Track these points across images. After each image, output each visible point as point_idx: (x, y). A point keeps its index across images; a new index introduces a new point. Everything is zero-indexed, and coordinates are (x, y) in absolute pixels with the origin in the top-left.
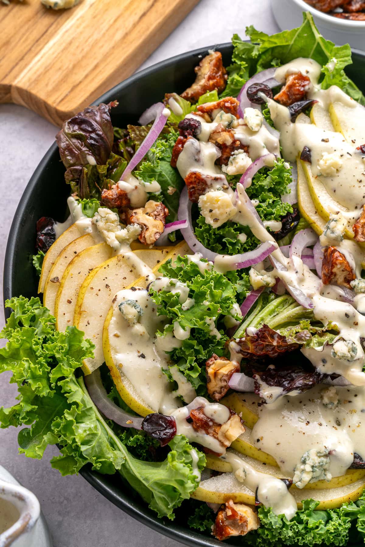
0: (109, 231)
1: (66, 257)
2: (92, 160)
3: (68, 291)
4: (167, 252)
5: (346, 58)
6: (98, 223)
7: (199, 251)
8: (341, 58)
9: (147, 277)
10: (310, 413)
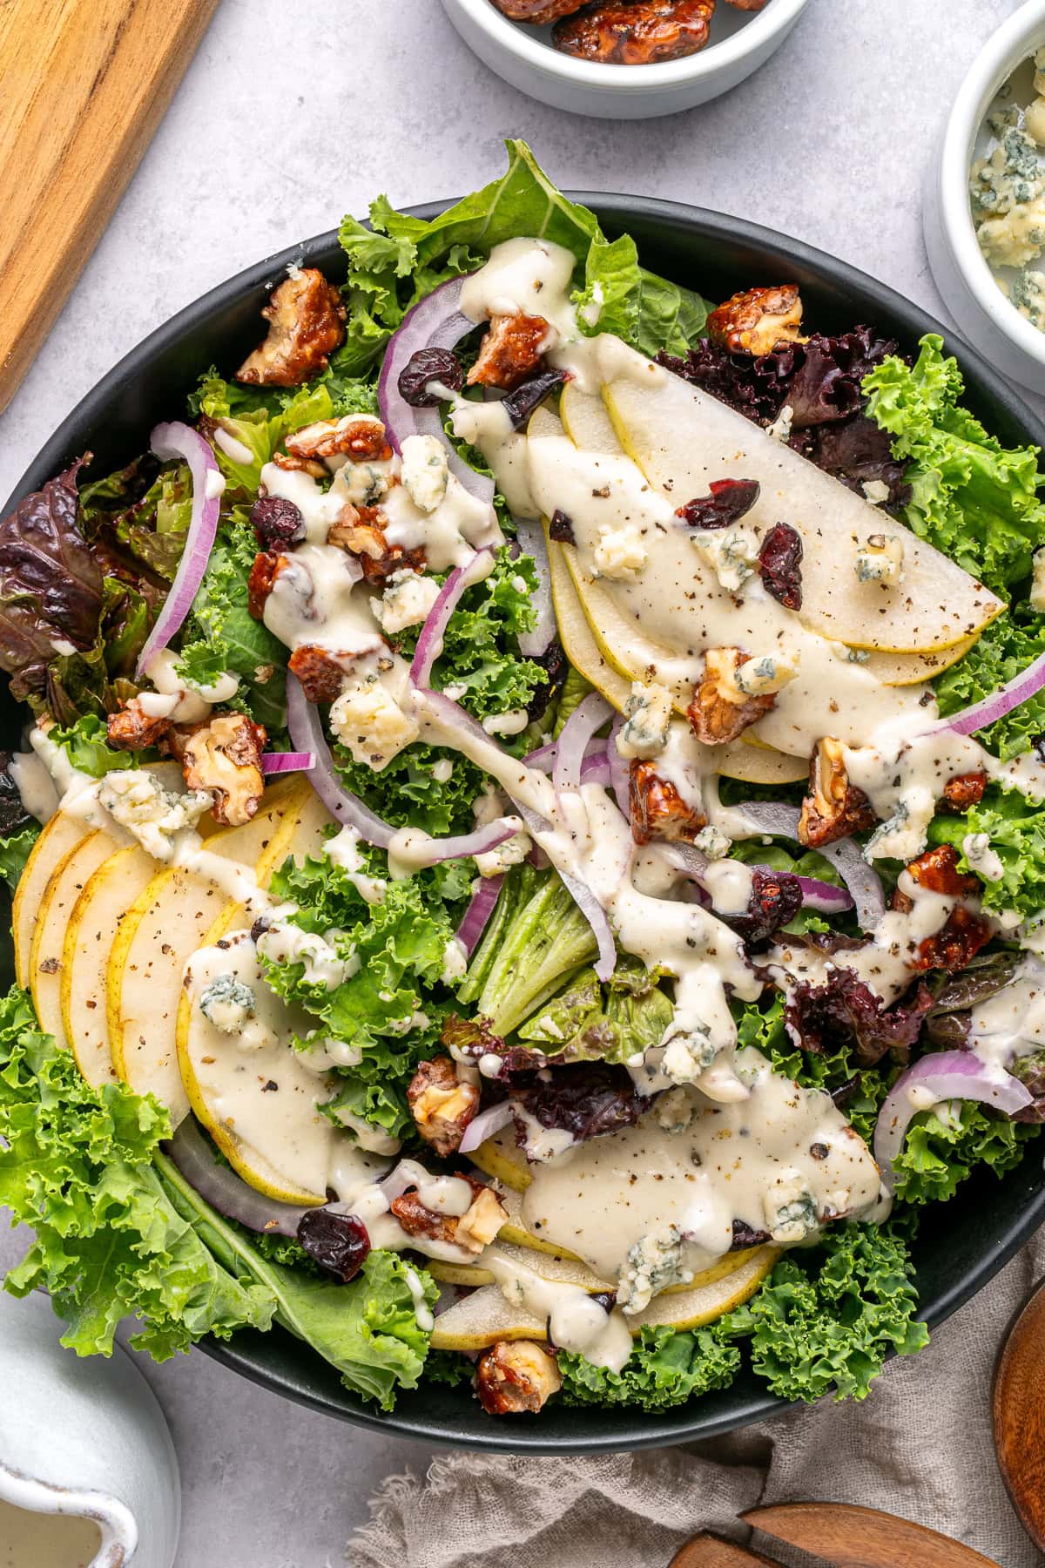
0: (141, 822)
1: (61, 905)
2: (65, 648)
3: (84, 982)
4: (281, 815)
5: (627, 271)
6: (115, 811)
7: (352, 821)
8: (614, 271)
9: (248, 902)
10: (635, 1155)
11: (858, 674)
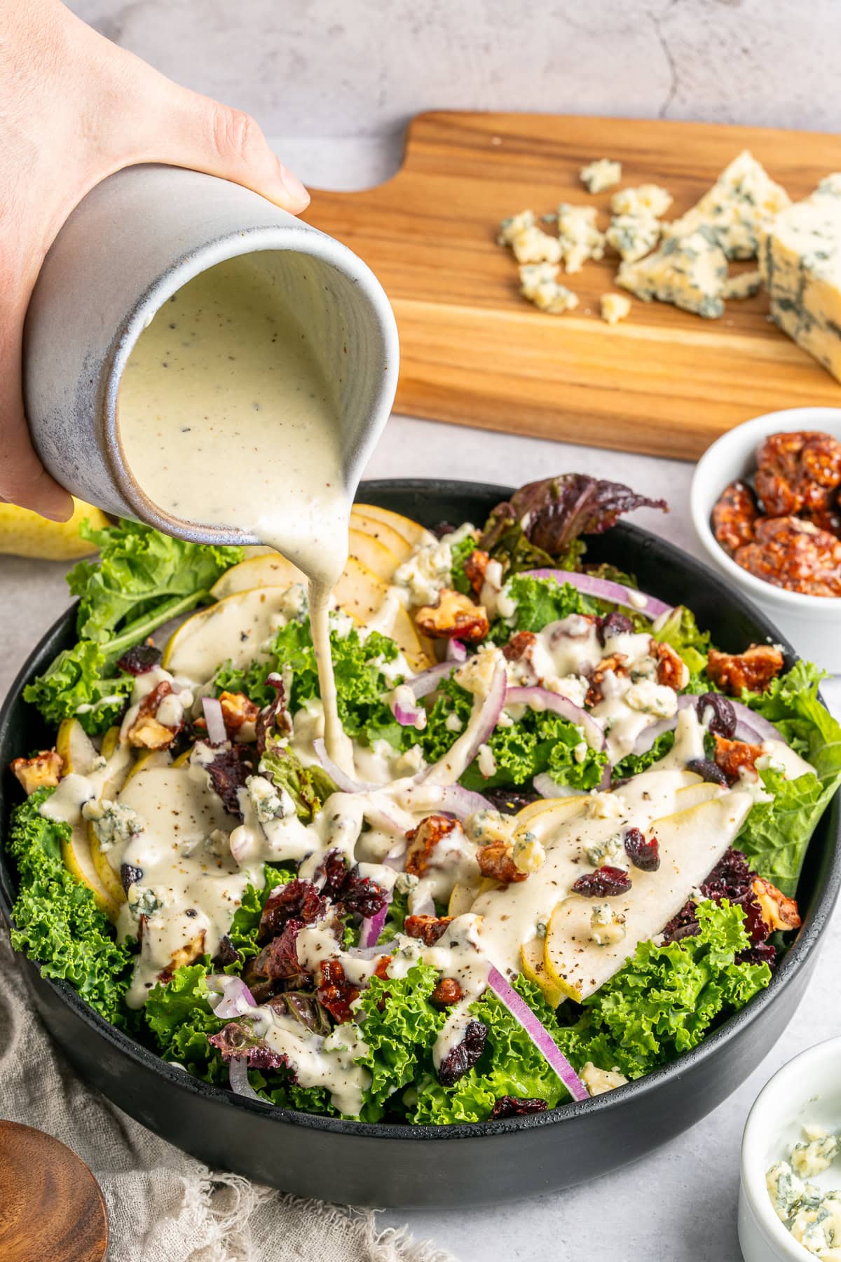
2: (526, 522)
7: (420, 678)
11: (531, 931)
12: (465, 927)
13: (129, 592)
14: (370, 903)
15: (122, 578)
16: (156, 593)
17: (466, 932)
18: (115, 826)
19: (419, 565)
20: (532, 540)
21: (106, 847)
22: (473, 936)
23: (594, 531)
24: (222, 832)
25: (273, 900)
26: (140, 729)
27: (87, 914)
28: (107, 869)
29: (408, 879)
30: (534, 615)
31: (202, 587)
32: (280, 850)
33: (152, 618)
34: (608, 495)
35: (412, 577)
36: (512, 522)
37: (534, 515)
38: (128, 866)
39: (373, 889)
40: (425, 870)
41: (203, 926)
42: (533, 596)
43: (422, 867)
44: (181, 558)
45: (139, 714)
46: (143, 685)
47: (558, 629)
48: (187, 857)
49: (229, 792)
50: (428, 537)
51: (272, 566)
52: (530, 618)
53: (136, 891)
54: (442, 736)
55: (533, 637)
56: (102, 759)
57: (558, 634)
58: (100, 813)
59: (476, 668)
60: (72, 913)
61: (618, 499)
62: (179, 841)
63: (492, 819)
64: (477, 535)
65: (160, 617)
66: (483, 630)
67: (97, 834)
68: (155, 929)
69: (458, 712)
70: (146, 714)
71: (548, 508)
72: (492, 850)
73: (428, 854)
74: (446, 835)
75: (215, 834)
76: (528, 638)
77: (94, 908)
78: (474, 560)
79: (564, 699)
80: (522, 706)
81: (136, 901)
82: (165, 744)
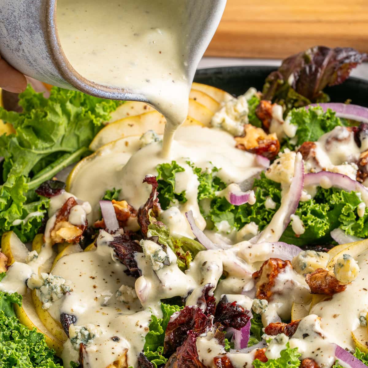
12: (311, 323)
13: (36, 148)
14: (239, 319)
15: (31, 139)
16: (54, 149)
17: (313, 326)
18: (52, 289)
19: (227, 112)
20: (297, 90)
21: (47, 305)
22: (318, 328)
23: (337, 83)
24: (127, 287)
25: (172, 324)
26: (59, 229)
27: (41, 350)
28: (50, 320)
29: (261, 303)
30: (309, 134)
31: (83, 146)
32: (170, 289)
33: (52, 168)
34: (343, 55)
35: (224, 121)
36: (282, 82)
37: (296, 74)
38: (65, 314)
39: (240, 309)
40: (270, 296)
41: (125, 347)
42: (307, 120)
43: (269, 294)
44: (68, 123)
45: (56, 221)
46: (56, 203)
47: (329, 137)
48: (105, 305)
49: (129, 256)
50: (228, 97)
51: (129, 125)
52: (307, 136)
53: (74, 329)
54: (263, 214)
55: (313, 144)
56: (35, 253)
57: (330, 139)
58: (41, 282)
59: (279, 166)
60: (31, 349)
61: (351, 56)
62: (99, 296)
63: (312, 257)
64: (259, 95)
65: (58, 167)
66: (277, 147)
67: (40, 298)
68: (92, 352)
69: (272, 196)
70: (61, 220)
71: (305, 69)
72: (317, 275)
73: (272, 284)
74: (282, 270)
75: (122, 288)
76: (310, 145)
77: (45, 345)
78: (263, 106)
79: (344, 176)
80: (315, 187)
81: (75, 336)
82: (78, 237)
